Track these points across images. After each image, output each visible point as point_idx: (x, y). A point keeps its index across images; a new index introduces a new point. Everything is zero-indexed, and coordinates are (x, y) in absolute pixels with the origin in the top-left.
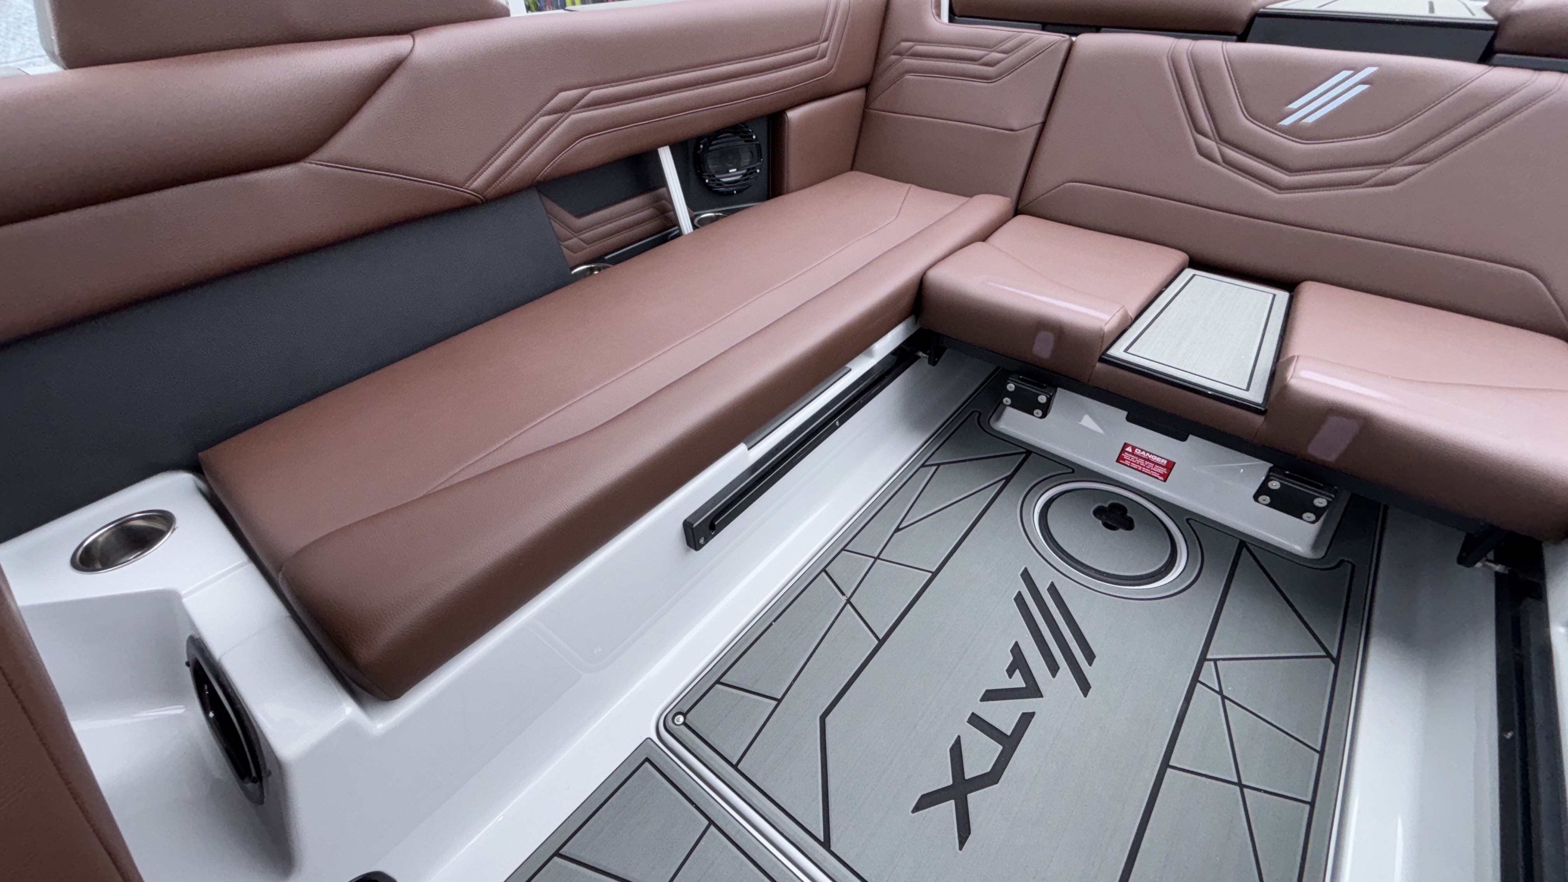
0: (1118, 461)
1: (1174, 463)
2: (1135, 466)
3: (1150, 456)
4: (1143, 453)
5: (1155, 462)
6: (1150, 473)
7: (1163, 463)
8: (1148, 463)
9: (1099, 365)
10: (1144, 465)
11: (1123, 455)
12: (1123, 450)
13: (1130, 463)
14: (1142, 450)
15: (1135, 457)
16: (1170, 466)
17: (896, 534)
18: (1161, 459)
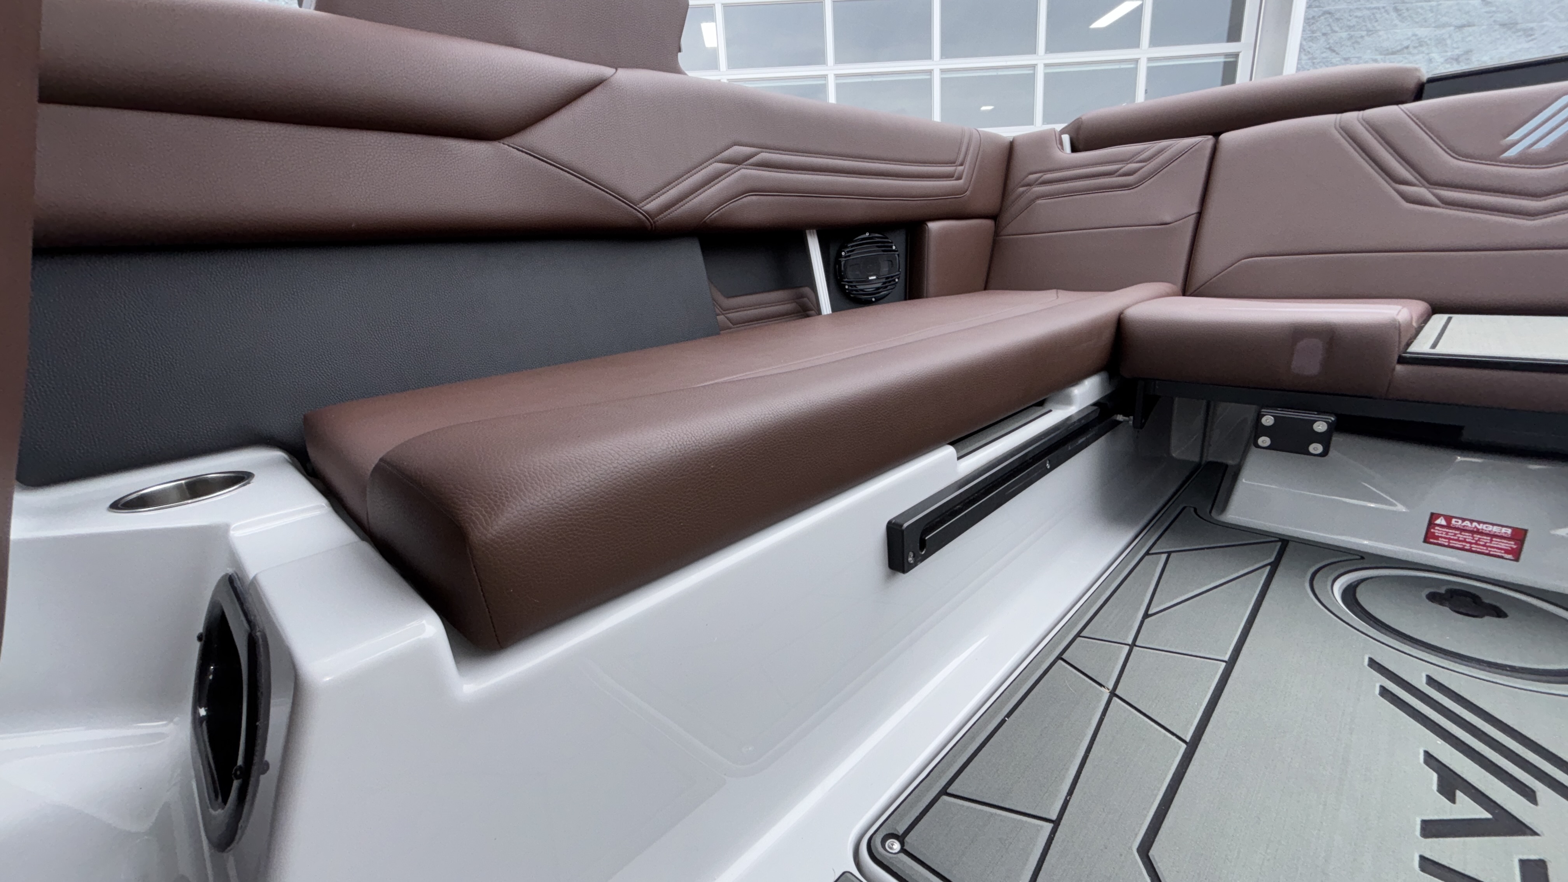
0: (1426, 540)
1: (1525, 532)
2: (1458, 545)
3: (1480, 527)
4: (1467, 523)
5: (1492, 533)
6: (1487, 552)
7: (1505, 533)
8: (1479, 536)
9: (1399, 368)
10: (1474, 541)
11: (1432, 530)
12: (1431, 524)
13: (1447, 540)
14: (1464, 520)
15: (1454, 531)
16: (1519, 536)
17: (1147, 621)
18: (1500, 528)
